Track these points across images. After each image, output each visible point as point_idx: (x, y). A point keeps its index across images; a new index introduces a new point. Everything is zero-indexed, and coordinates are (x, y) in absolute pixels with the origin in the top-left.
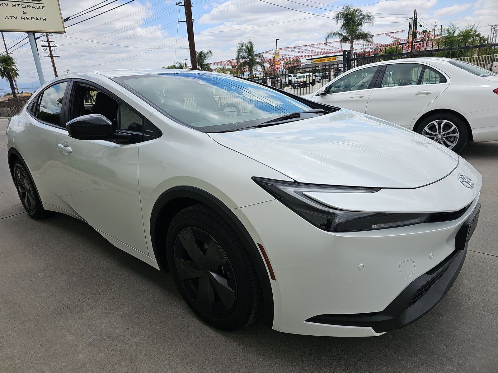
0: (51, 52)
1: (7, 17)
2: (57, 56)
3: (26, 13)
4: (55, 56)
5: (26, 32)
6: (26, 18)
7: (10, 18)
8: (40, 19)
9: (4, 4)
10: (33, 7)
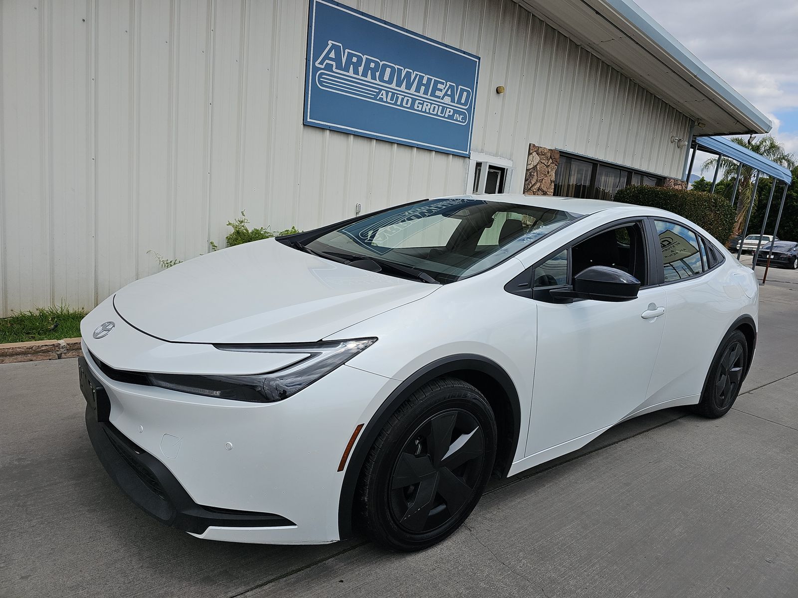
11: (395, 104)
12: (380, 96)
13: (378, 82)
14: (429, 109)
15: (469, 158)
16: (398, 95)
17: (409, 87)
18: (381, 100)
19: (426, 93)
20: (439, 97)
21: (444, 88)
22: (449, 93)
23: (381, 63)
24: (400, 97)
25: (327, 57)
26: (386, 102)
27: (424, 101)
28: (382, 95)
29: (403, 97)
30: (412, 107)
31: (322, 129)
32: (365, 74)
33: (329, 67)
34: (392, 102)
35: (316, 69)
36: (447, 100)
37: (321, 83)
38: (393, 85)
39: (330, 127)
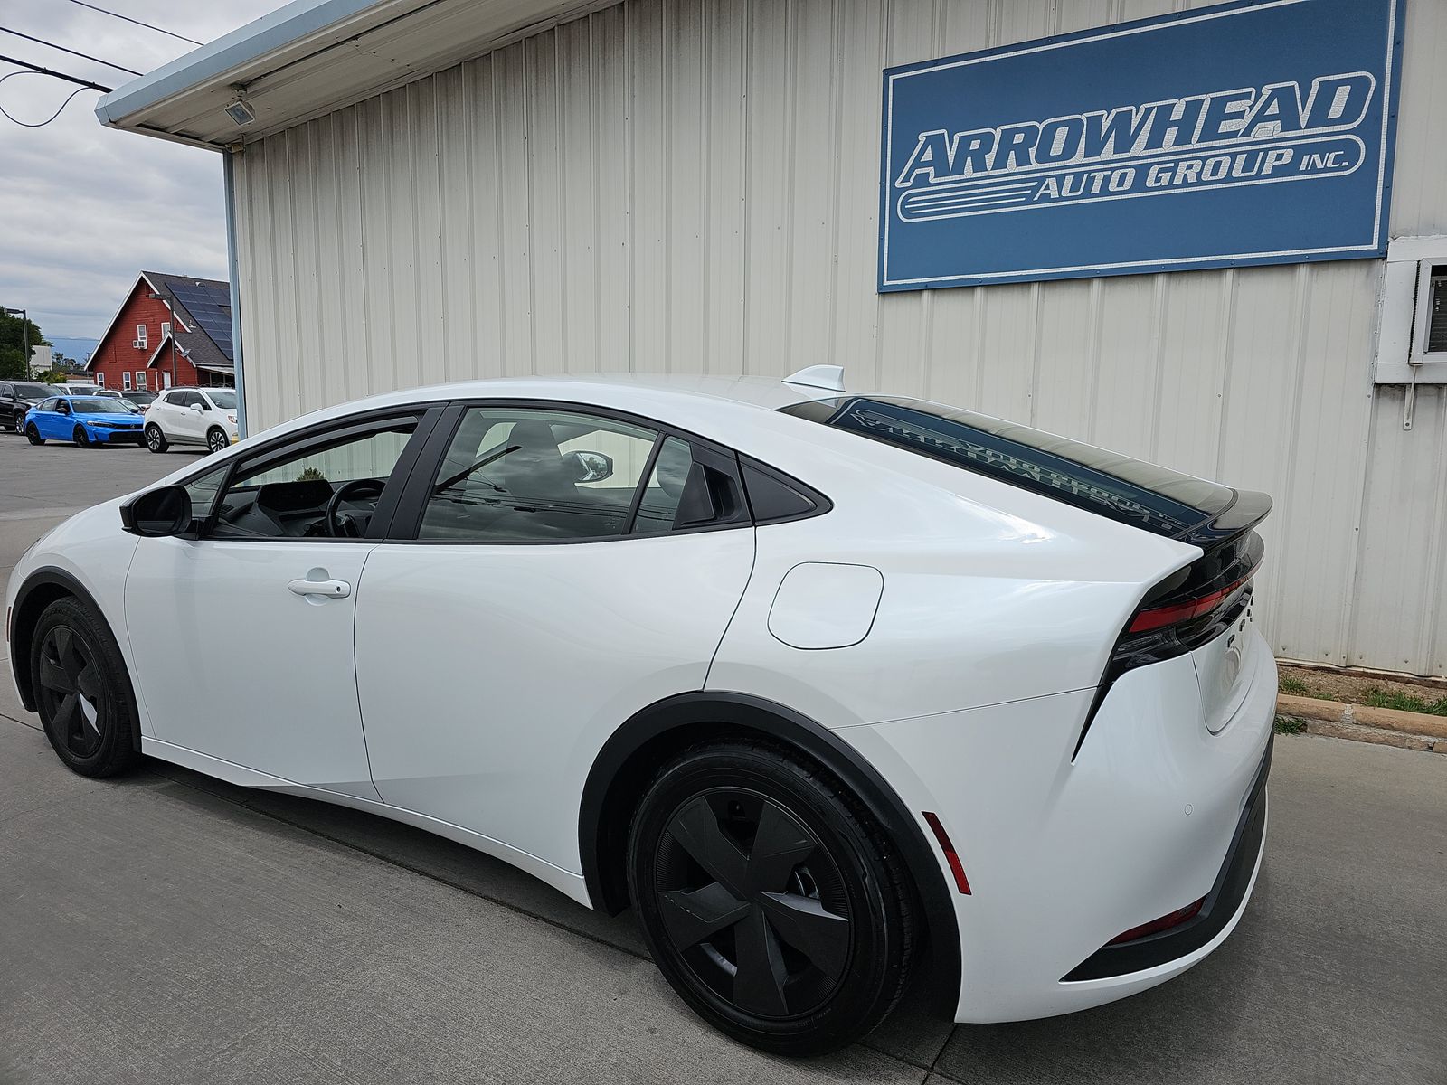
11: (1087, 194)
12: (1042, 191)
13: (1035, 165)
14: (1199, 173)
15: (1385, 259)
16: (1092, 174)
17: (1124, 144)
18: (1046, 198)
19: (1183, 138)
20: (1231, 135)
21: (1251, 107)
22: (1273, 110)
23: (1041, 127)
25: (917, 164)
26: (1061, 199)
27: (1178, 161)
28: (1047, 188)
29: (1109, 172)
30: (1138, 187)
31: (916, 291)
32: (1000, 162)
33: (922, 180)
34: (1074, 195)
35: (896, 193)
36: (1268, 130)
37: (906, 213)
38: (1080, 157)
39: (926, 284)
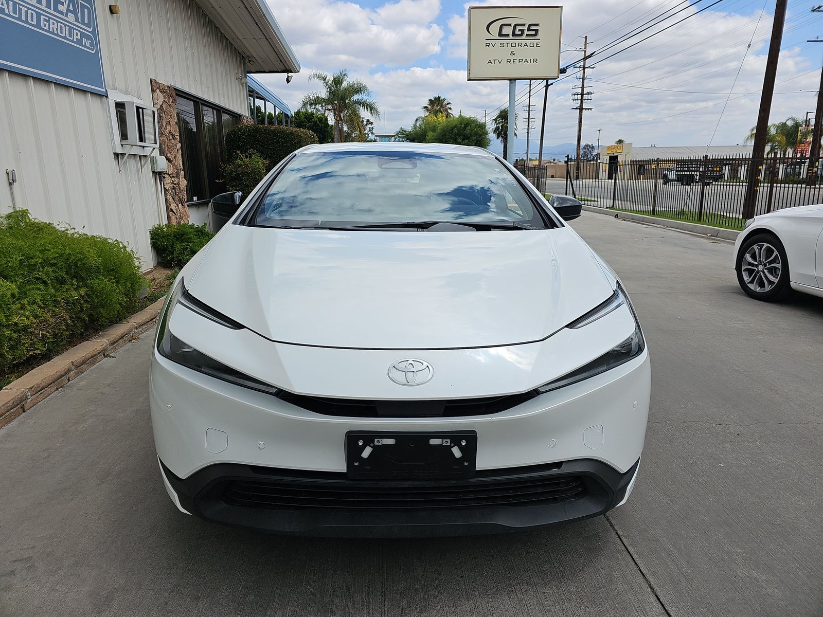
0: (582, 103)
1: (490, 62)
2: (588, 109)
3: (514, 54)
4: (586, 109)
5: (508, 80)
6: (512, 62)
7: (493, 62)
8: (529, 62)
9: (491, 44)
10: (526, 45)
11: (19, 19)
14: (57, 29)
15: (107, 97)
16: (20, 7)
20: (62, 13)
21: (66, 2)
22: (71, 8)
24: (24, 9)
26: (9, 15)
27: (49, 18)
29: (26, 9)
30: (38, 25)
34: (15, 15)
36: (71, 18)
